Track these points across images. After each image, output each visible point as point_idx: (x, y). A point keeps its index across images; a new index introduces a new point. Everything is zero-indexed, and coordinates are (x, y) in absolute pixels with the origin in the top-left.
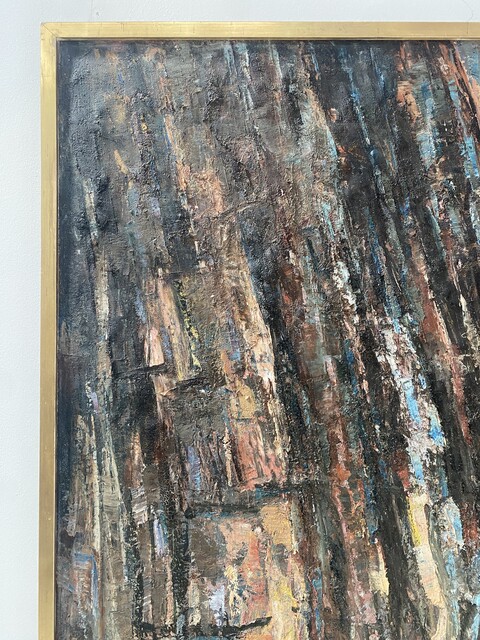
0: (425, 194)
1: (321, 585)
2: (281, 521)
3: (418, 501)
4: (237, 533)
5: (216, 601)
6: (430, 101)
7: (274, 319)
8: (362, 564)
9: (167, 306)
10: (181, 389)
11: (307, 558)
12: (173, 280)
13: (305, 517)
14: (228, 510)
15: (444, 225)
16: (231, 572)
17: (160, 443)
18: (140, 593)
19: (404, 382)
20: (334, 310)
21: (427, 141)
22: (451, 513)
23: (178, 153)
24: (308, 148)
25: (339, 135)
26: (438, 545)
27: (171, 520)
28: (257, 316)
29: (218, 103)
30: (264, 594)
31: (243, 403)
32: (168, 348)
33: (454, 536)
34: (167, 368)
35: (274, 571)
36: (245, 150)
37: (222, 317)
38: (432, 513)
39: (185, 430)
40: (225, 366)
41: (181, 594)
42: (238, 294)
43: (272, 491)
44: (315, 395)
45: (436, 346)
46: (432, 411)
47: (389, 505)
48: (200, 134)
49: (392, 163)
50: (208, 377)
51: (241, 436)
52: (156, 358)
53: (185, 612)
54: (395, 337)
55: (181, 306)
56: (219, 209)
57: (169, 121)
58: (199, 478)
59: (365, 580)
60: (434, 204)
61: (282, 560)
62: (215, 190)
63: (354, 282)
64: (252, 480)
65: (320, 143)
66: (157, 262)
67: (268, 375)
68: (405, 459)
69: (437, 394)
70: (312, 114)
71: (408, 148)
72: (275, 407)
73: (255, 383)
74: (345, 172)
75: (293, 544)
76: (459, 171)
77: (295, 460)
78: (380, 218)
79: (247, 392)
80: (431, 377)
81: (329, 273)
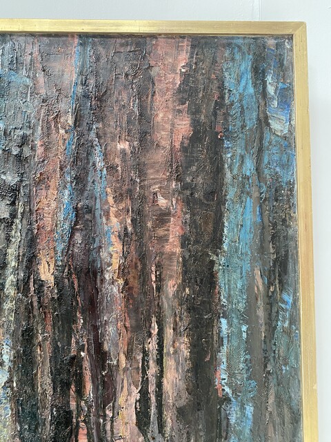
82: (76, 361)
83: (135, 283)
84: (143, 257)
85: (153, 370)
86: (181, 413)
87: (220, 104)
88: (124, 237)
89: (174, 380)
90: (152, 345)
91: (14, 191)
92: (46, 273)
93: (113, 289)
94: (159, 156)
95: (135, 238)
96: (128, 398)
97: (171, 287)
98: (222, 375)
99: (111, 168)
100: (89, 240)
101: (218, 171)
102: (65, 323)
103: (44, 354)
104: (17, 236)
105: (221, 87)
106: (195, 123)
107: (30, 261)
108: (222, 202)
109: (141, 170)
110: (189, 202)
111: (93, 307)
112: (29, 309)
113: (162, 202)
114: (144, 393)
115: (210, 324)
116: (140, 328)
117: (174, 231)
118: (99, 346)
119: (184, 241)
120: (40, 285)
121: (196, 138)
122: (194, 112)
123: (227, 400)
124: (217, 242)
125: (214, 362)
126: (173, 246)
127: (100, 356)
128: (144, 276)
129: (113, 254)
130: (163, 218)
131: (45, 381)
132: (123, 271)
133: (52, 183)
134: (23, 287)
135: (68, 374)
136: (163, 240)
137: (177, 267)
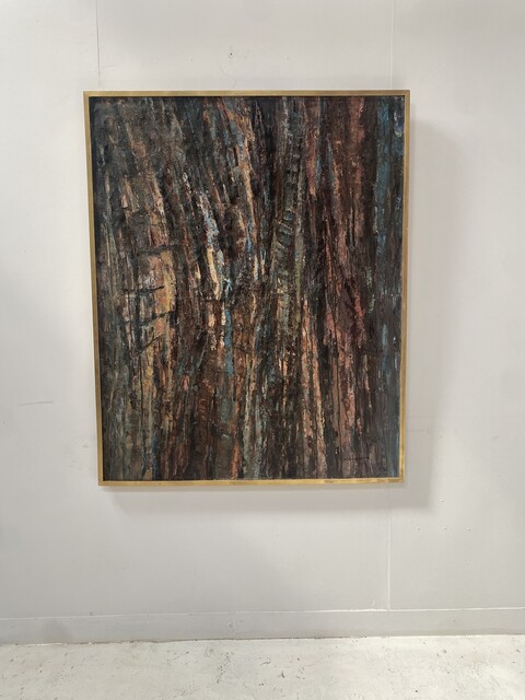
0: (212, 150)
1: (181, 277)
2: (167, 257)
3: (210, 251)
4: (154, 261)
5: (147, 281)
6: (214, 118)
7: (164, 192)
8: (193, 269)
9: (129, 188)
10: (134, 215)
11: (176, 269)
12: (130, 179)
13: (174, 255)
14: (150, 254)
15: (218, 160)
16: (152, 272)
17: (128, 231)
18: (123, 280)
19: (205, 213)
20: (183, 189)
21: (213, 131)
22: (220, 254)
23: (131, 136)
24: (173, 134)
25: (183, 130)
26: (216, 264)
27: (132, 257)
28: (158, 191)
29: (144, 119)
30: (163, 279)
31: (154, 220)
32: (129, 202)
33: (221, 262)
34: (129, 208)
35: (166, 273)
36: (153, 135)
37: (146, 190)
38: (215, 255)
39: (136, 228)
40: (148, 208)
41: (136, 280)
42: (152, 184)
43: (164, 247)
44: (177, 217)
45: (216, 201)
46: (214, 222)
47: (201, 253)
48: (138, 130)
49: (202, 140)
50: (143, 211)
51: (154, 230)
52: (126, 205)
53: (138, 285)
54: (203, 199)
55: (133, 187)
56: (145, 155)
57: (127, 125)
58: (141, 243)
59: (193, 275)
60: (216, 153)
61: (168, 270)
62: (143, 148)
63: (189, 180)
64: (158, 245)
65: (177, 133)
66: (125, 173)
67: (162, 211)
68: (206, 238)
69: (216, 217)
70: (175, 123)
71: (206, 134)
72: (164, 221)
73: (158, 213)
74: (185, 142)
75: (171, 264)
76: (223, 142)
77: (171, 237)
78: (197, 158)
79: (155, 216)
80: (214, 211)
81: (181, 176)
82: (324, 223)
83: (344, 195)
84: (347, 185)
85: (351, 225)
86: (361, 239)
87: (376, 125)
88: (340, 178)
89: (358, 228)
90: (351, 217)
91: (299, 161)
92: (313, 191)
93: (336, 196)
94: (352, 146)
95: (344, 179)
96: (342, 235)
97: (357, 196)
98: (375, 226)
99: (335, 152)
100: (327, 179)
101: (375, 152)
102: (320, 209)
103: (312, 221)
104: (301, 178)
105: (376, 118)
106: (366, 133)
107: (306, 188)
108: (376, 164)
109: (346, 151)
110: (364, 164)
111: (329, 203)
112: (307, 205)
113: (354, 164)
114: (348, 233)
115: (371, 209)
116: (346, 211)
117: (358, 175)
118: (332, 217)
119: (362, 179)
120: (311, 196)
121: (366, 139)
122: (366, 128)
123: (376, 234)
124: (374, 179)
125: (373, 222)
126: (358, 181)
127: (333, 221)
128: (348, 191)
129: (336, 184)
130: (354, 170)
131: (314, 230)
132: (340, 191)
133: (313, 158)
134: (304, 197)
135: (321, 228)
136: (354, 179)
137: (359, 189)
